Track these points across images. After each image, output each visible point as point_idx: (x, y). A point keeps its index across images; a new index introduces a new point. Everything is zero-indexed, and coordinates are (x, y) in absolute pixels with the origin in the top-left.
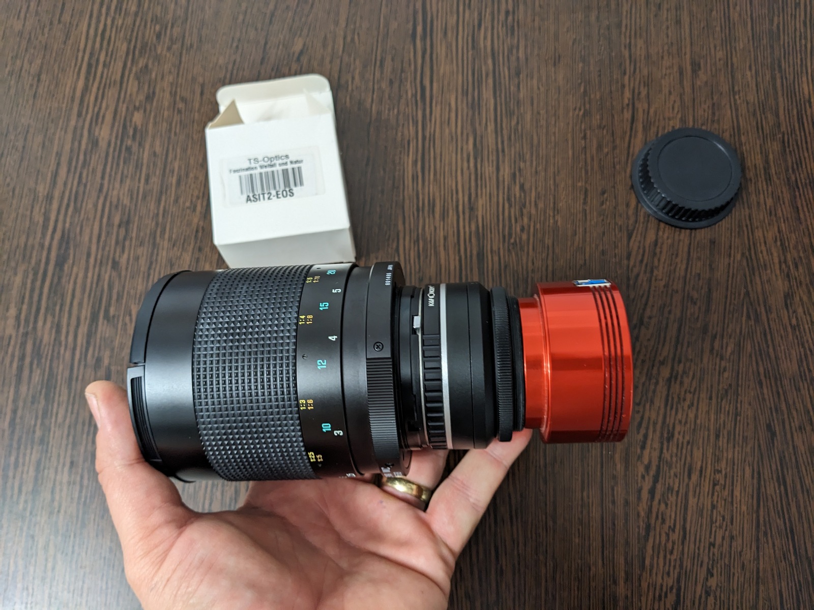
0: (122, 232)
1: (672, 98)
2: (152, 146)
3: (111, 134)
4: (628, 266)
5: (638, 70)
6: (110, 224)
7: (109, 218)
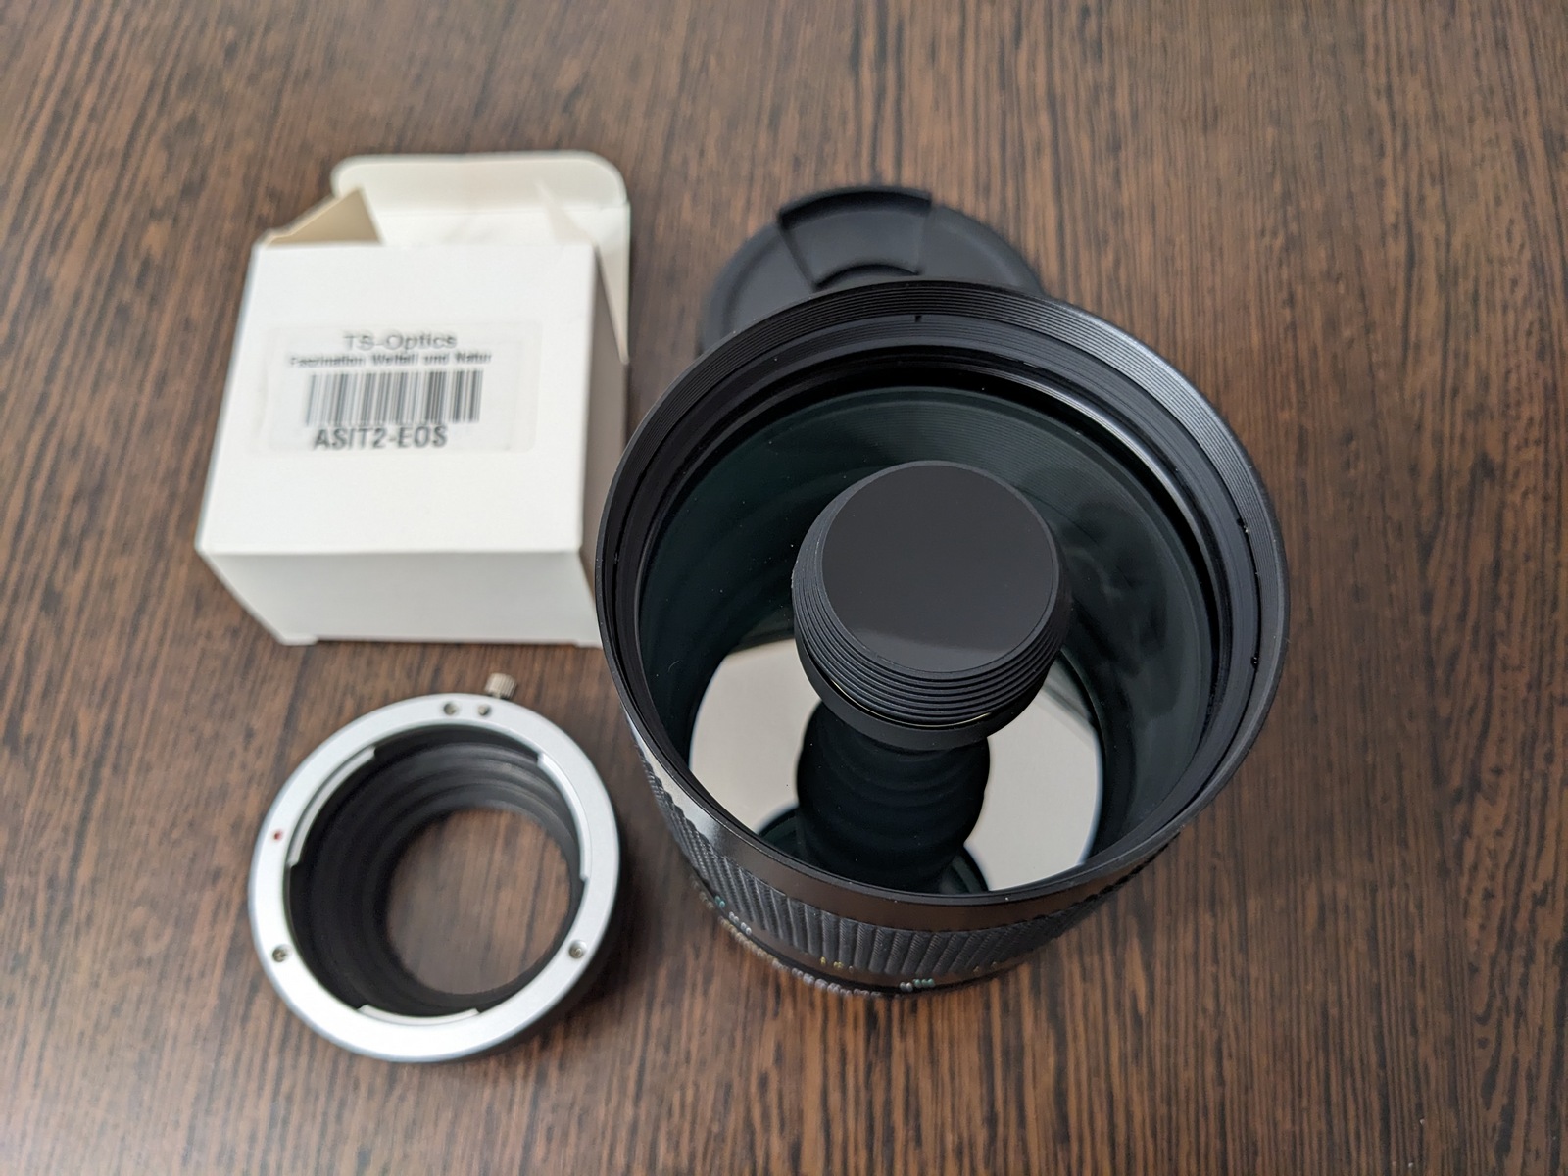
0: (80, 515)
1: (1506, 212)
2: (183, 303)
3: (84, 275)
4: (1427, 630)
5: (1413, 147)
6: (50, 495)
7: (51, 480)
